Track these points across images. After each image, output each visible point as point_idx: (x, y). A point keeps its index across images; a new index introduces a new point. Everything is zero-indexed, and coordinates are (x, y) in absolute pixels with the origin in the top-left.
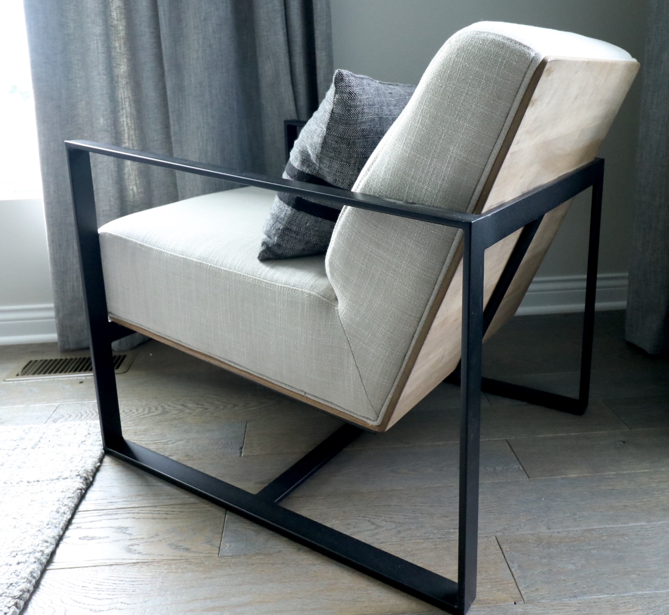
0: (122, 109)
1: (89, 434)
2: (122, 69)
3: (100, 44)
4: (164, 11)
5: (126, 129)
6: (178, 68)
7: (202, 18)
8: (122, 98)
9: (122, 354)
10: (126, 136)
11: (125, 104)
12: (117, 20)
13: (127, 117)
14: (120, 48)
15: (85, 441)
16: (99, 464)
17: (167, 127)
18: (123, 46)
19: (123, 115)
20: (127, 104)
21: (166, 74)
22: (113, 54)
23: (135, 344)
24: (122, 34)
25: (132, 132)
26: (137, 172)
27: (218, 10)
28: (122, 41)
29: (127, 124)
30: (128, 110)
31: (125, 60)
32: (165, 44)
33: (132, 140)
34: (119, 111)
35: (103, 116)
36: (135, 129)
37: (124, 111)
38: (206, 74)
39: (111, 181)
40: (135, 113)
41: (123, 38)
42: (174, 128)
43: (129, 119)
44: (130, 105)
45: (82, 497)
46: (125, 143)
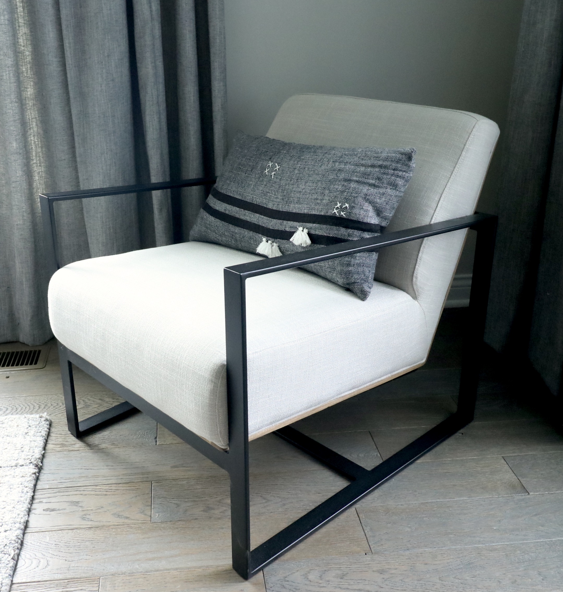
0: (30, 129)
1: (30, 426)
2: (30, 91)
3: (11, 75)
4: (69, 43)
5: (33, 147)
6: (82, 95)
7: (106, 54)
8: (29, 119)
9: (37, 349)
10: (34, 154)
11: (32, 124)
12: (24, 46)
13: (34, 136)
14: (27, 73)
15: (28, 433)
16: (43, 452)
17: (73, 147)
18: (29, 71)
19: (30, 135)
20: (34, 124)
21: (72, 100)
22: (21, 79)
23: (47, 339)
24: (29, 59)
25: (39, 150)
26: (44, 186)
27: (119, 46)
28: (29, 66)
29: (35, 142)
30: (35, 129)
31: (32, 83)
32: (71, 74)
33: (39, 156)
34: (27, 132)
35: (16, 140)
36: (42, 147)
37: (32, 131)
38: (109, 106)
39: (24, 199)
40: (41, 131)
41: (30, 63)
42: (79, 150)
43: (36, 137)
44: (37, 125)
45: (37, 479)
46: (33, 160)
